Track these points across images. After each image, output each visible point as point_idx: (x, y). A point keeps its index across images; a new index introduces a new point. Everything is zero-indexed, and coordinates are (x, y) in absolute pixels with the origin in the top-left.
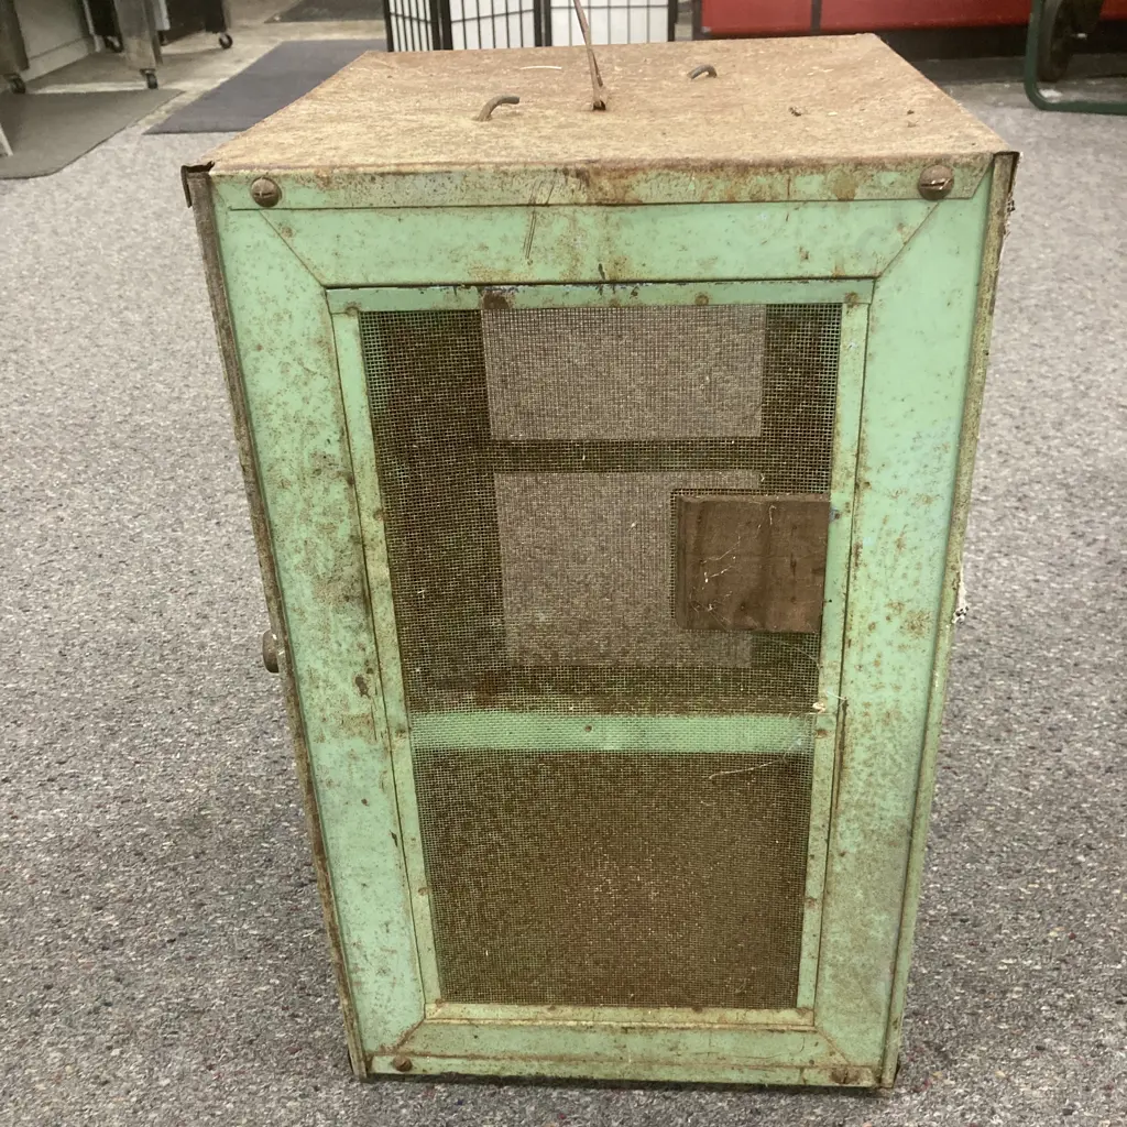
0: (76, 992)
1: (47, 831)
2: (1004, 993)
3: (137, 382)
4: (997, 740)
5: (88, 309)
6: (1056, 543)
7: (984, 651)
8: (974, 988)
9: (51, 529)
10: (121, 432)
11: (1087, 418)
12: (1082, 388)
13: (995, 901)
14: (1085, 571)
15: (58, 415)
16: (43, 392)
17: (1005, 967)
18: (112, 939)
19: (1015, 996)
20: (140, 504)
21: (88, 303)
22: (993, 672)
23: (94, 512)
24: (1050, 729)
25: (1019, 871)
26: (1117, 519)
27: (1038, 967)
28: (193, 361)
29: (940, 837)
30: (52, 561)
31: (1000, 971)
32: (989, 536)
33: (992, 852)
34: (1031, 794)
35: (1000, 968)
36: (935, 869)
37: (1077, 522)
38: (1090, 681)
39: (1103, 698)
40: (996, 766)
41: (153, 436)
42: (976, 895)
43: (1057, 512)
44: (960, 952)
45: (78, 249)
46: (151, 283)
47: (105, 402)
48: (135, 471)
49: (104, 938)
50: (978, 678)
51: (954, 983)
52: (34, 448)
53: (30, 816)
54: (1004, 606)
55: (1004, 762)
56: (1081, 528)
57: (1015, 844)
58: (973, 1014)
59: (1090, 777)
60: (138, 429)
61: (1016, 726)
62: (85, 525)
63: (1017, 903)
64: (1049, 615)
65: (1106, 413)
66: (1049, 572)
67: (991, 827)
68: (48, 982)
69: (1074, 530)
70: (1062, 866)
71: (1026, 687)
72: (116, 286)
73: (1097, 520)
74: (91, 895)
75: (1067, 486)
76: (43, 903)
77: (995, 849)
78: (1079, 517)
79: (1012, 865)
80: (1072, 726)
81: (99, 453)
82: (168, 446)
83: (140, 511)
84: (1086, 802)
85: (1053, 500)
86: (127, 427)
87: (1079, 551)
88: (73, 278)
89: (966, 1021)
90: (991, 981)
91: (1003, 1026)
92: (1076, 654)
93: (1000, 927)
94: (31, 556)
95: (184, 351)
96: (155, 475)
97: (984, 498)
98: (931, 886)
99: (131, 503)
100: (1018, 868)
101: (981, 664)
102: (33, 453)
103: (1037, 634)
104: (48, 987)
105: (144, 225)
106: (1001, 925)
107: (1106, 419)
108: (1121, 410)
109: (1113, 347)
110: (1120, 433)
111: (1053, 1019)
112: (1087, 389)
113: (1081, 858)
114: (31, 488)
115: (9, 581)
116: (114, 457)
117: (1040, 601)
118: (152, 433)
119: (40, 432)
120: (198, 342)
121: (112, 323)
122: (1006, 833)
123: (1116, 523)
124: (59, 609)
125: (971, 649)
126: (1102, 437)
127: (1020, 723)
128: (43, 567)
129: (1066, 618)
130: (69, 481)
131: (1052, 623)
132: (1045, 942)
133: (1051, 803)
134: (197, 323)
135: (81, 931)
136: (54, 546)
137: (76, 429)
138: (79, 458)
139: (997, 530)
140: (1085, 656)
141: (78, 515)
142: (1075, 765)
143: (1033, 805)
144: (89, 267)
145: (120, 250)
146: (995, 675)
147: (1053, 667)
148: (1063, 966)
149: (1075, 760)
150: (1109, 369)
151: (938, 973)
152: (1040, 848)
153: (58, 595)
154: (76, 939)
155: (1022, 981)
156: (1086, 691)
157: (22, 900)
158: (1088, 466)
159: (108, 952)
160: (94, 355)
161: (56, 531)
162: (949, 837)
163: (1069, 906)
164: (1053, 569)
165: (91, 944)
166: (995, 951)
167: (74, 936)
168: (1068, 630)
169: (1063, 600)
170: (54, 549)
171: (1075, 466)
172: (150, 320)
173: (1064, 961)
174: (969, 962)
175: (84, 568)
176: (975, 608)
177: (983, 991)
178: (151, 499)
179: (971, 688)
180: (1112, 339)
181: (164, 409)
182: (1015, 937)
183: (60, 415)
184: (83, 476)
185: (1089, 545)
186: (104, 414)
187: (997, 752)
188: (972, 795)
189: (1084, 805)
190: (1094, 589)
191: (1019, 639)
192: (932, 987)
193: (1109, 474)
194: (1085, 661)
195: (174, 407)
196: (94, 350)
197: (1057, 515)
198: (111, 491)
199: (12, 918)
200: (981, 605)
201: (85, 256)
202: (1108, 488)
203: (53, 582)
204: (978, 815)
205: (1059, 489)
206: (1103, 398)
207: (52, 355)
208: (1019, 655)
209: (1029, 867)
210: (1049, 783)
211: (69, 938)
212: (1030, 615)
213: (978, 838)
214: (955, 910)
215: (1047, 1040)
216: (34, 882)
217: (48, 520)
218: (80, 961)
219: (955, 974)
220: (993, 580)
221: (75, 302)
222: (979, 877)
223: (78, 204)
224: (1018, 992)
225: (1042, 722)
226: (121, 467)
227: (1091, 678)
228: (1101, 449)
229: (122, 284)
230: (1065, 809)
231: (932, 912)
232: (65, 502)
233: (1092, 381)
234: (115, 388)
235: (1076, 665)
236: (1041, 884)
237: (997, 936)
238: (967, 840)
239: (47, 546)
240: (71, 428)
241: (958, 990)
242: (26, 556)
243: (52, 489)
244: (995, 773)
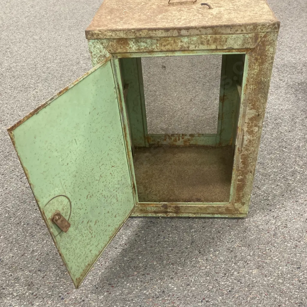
2: (270, 176)
3: (43, 55)
4: (265, 127)
6: (276, 82)
8: (264, 176)
9: (36, 95)
10: (44, 69)
11: (282, 51)
12: (280, 43)
13: (267, 159)
14: (283, 88)
15: (27, 65)
16: (20, 59)
19: (272, 176)
20: (55, 87)
21: (22, 33)
23: (45, 90)
24: (277, 124)
26: (290, 75)
27: (276, 171)
28: (56, 48)
31: (269, 172)
33: (266, 150)
34: (273, 138)
37: (280, 77)
38: (285, 113)
39: (288, 116)
40: (265, 132)
41: (53, 69)
42: (263, 159)
43: (276, 74)
44: (261, 169)
45: (13, 18)
46: (37, 27)
47: (37, 61)
48: (51, 79)
51: (260, 175)
52: (24, 75)
55: (267, 131)
56: (281, 78)
58: (264, 180)
59: (285, 133)
60: (48, 68)
62: (44, 93)
63: (271, 159)
64: (275, 99)
65: (286, 49)
66: (275, 89)
67: (265, 145)
69: (280, 79)
70: (280, 151)
71: (271, 115)
72: (28, 29)
73: (285, 76)
75: (278, 68)
77: (266, 149)
78: (281, 76)
79: (270, 152)
80: (281, 123)
82: (58, 72)
84: (285, 138)
85: (275, 72)
87: (281, 84)
88: (15, 27)
89: (263, 182)
91: (270, 182)
92: (281, 107)
93: (268, 164)
94: (33, 101)
95: (53, 46)
99: (53, 87)
102: (24, 76)
103: (273, 103)
105: (29, 10)
107: (286, 51)
108: (290, 48)
109: (288, 31)
110: (290, 54)
111: (280, 180)
112: (282, 43)
113: (284, 150)
114: (27, 85)
115: (30, 108)
116: (45, 75)
117: (273, 96)
118: (52, 69)
119: (23, 70)
120: (56, 43)
121: (31, 39)
122: (268, 146)
123: (290, 76)
126: (286, 55)
127: (270, 123)
129: (279, 99)
130: (36, 82)
131: (276, 101)
132: (278, 166)
133: (277, 139)
134: (54, 38)
136: (38, 99)
137: (32, 69)
138: (36, 76)
140: (283, 108)
141: (41, 91)
142: (282, 131)
143: (274, 140)
144: (18, 23)
145: (25, 18)
147: (276, 110)
148: (281, 170)
149: (283, 130)
150: (287, 37)
152: (276, 148)
155: (273, 174)
156: (284, 115)
158: (282, 63)
160: (29, 49)
161: (37, 95)
163: (282, 159)
164: (275, 88)
166: (268, 169)
168: (279, 102)
169: (278, 95)
171: (279, 63)
172: (41, 38)
173: (281, 169)
177: (266, 176)
178: (58, 86)
180: (287, 29)
181: (53, 62)
184: (39, 81)
185: (283, 82)
186: (38, 64)
189: (284, 139)
190: (285, 92)
191: (269, 105)
192: (256, 176)
193: (288, 64)
194: (284, 109)
195: (56, 61)
196: (29, 47)
197: (276, 75)
198: (47, 84)
201: (16, 20)
202: (287, 68)
205: (276, 69)
206: (286, 45)
207: (18, 49)
208: (269, 108)
209: (273, 152)
210: (277, 135)
212: (271, 99)
215: (279, 184)
217: (34, 92)
221: (18, 34)
222: (263, 155)
223: (8, 4)
225: (275, 122)
226: (47, 78)
227: (285, 112)
228: (286, 58)
229: (29, 28)
230: (280, 140)
232: (37, 88)
233: (283, 41)
234: (38, 57)
235: (282, 110)
236: (276, 155)
237: (268, 166)
238: (261, 148)
239: (36, 99)
240: (31, 69)
241: (261, 176)
242: (32, 102)
243: (32, 85)
244: (265, 134)
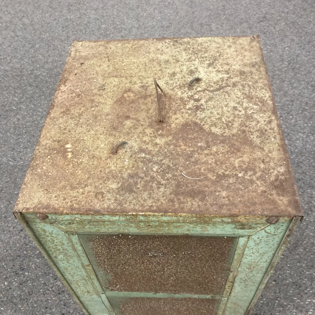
0: (54, 310)
1: (36, 250)
2: (307, 312)
3: (32, 54)
4: (308, 215)
5: (10, 17)
7: (305, 177)
8: (299, 310)
9: (17, 124)
10: (31, 78)
13: (305, 278)
17: (308, 303)
18: (61, 290)
20: (42, 112)
21: (10, 13)
22: (307, 186)
23: (29, 116)
25: (313, 266)
28: (49, 43)
29: (290, 253)
30: (19, 139)
32: (308, 126)
35: (307, 303)
36: (288, 265)
40: (307, 225)
42: (300, 276)
44: (295, 297)
47: (24, 64)
48: (38, 97)
49: (59, 290)
50: (303, 189)
51: (294, 308)
53: (31, 245)
54: (312, 158)
55: (309, 223)
57: (312, 256)
60: (36, 77)
61: (313, 209)
67: (305, 249)
68: (46, 306)
74: (52, 274)
76: (40, 277)
77: (306, 258)
81: (26, 89)
82: (47, 85)
83: (42, 116)
86: (32, 76)
90: (304, 308)
94: (13, 136)
95: (46, 38)
96: (45, 99)
97: (306, 108)
98: (288, 272)
99: (39, 112)
100: (313, 265)
101: (304, 183)
102: (5, 89)
104: (46, 308)
106: (307, 287)
114: (7, 105)
115: (8, 147)
116: (31, 90)
118: (41, 79)
119: (6, 79)
120: (49, 34)
121: (20, 24)
122: (309, 252)
124: (25, 159)
125: (301, 177)
128: (17, 141)
130: (19, 102)
134: (48, 24)
135: (52, 287)
138: (20, 91)
139: (310, 123)
141: (24, 117)
146: (308, 188)
151: (289, 305)
153: (24, 153)
154: (51, 290)
155: (313, 308)
157: (34, 276)
159: (60, 295)
160: (17, 41)
162: (293, 253)
165: (55, 293)
166: (305, 297)
167: (50, 289)
170: (19, 133)
172: (32, 23)
174: (298, 300)
175: (29, 141)
176: (303, 158)
179: (300, 193)
181: (43, 67)
182: (311, 292)
183: (11, 71)
184: (23, 99)
187: (307, 219)
188: (300, 236)
195: (46, 66)
196: (16, 38)
198: (32, 106)
199: (33, 283)
200: (304, 157)
203: (21, 148)
204: (301, 244)
211: (48, 290)
213: (301, 253)
214: (294, 281)
216: (36, 269)
217: (15, 120)
218: (53, 299)
219: (294, 305)
220: (308, 146)
221: (6, 13)
222: (301, 269)
224: (311, 312)
226: (34, 95)
231: (288, 282)
232: (19, 111)
237: (306, 291)
238: (298, 254)
239: (17, 132)
240: (15, 77)
241: (295, 311)
242: (11, 136)
243: (14, 105)
244: (307, 228)
